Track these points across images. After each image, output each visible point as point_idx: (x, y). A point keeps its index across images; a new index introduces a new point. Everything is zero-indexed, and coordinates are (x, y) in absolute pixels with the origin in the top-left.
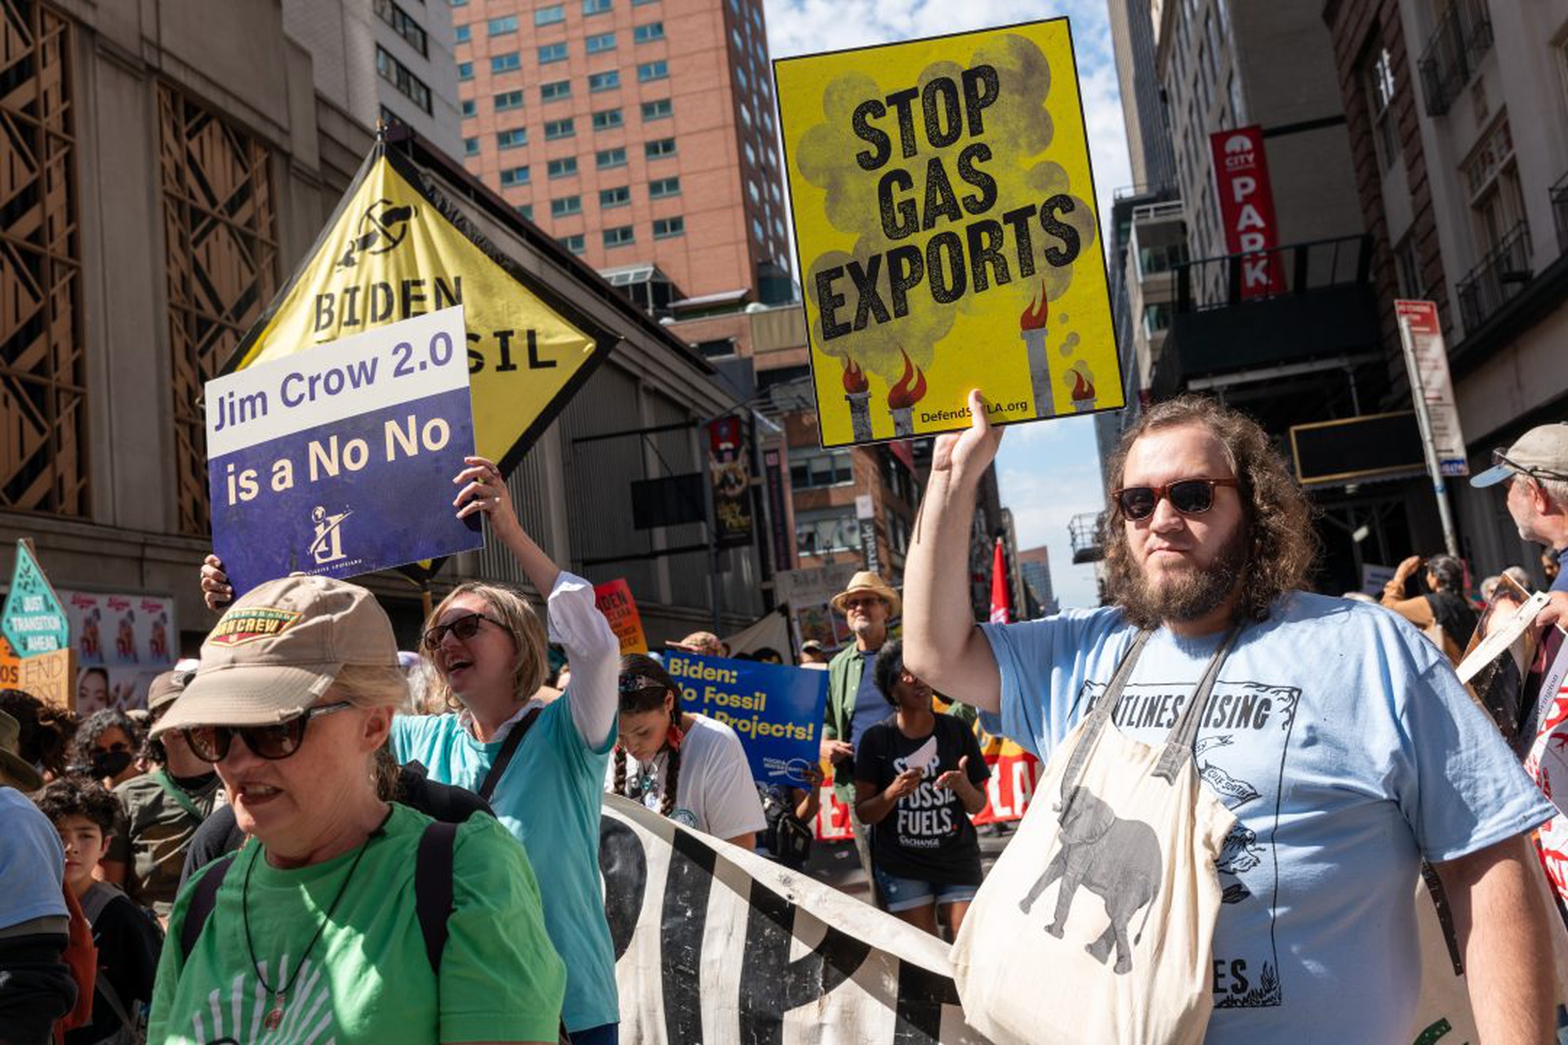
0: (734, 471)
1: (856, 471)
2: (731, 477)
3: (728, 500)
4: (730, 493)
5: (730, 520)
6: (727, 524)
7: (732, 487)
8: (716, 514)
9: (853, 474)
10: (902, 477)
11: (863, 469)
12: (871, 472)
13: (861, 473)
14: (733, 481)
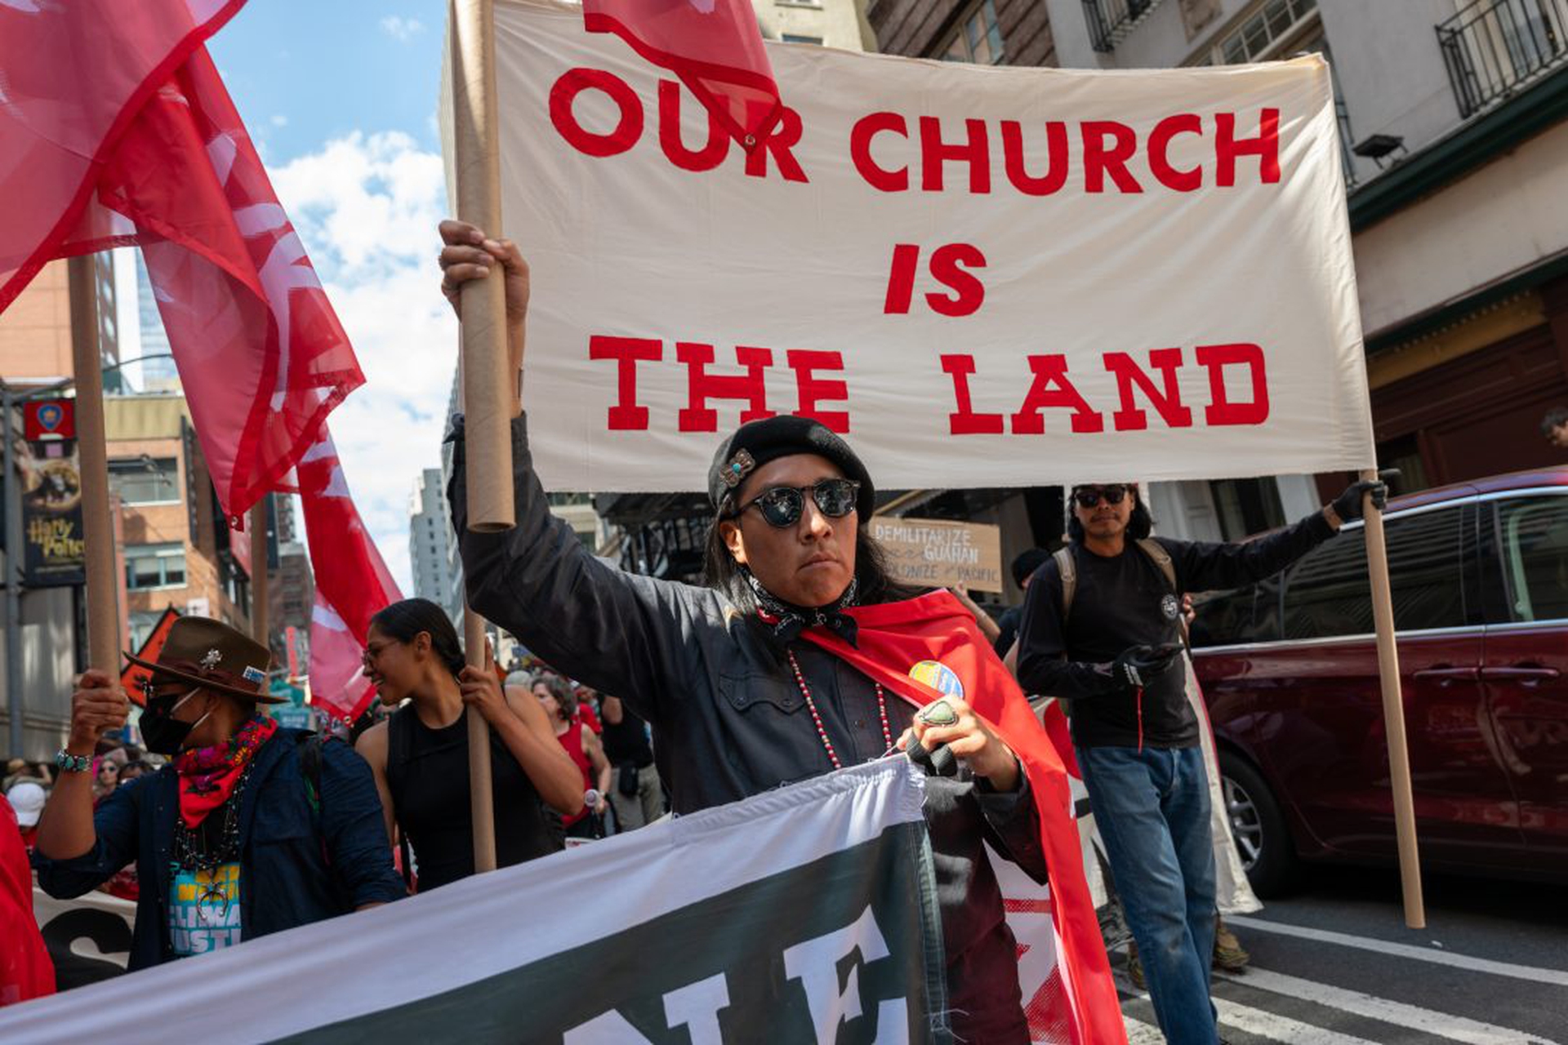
0: (64, 473)
1: (190, 574)
2: (59, 481)
3: (49, 516)
4: (52, 504)
5: (49, 544)
6: (46, 552)
7: (59, 496)
8: (27, 537)
9: (186, 576)
10: (239, 586)
11: (198, 572)
12: (208, 576)
13: (196, 576)
14: (61, 488)
